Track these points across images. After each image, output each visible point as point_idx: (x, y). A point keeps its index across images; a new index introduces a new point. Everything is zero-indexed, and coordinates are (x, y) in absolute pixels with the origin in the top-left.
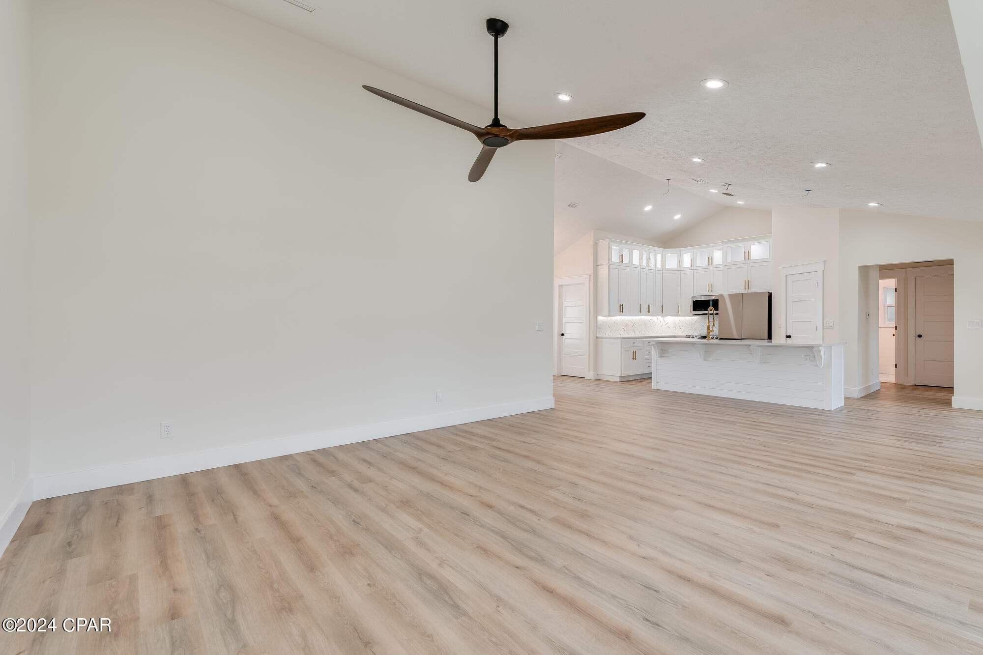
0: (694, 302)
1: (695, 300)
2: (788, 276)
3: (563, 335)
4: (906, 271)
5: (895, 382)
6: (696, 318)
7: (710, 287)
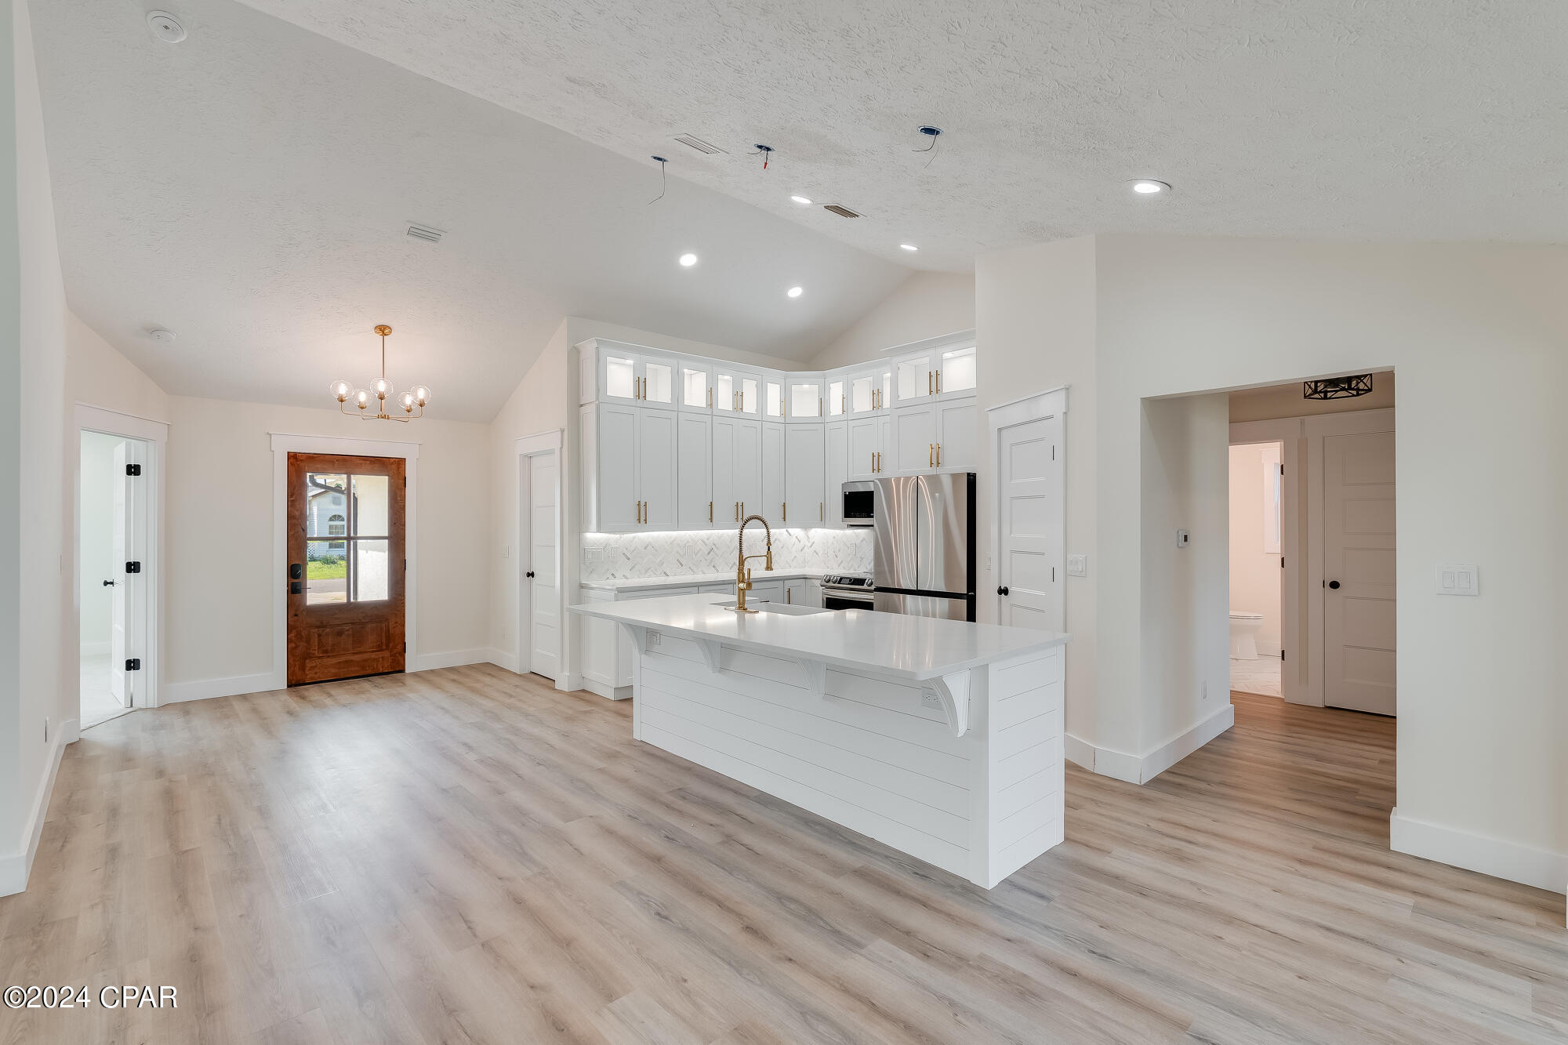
0: (845, 495)
1: (848, 491)
2: (1004, 432)
3: (531, 575)
4: (1302, 423)
5: (1280, 696)
6: (850, 532)
7: (876, 459)
